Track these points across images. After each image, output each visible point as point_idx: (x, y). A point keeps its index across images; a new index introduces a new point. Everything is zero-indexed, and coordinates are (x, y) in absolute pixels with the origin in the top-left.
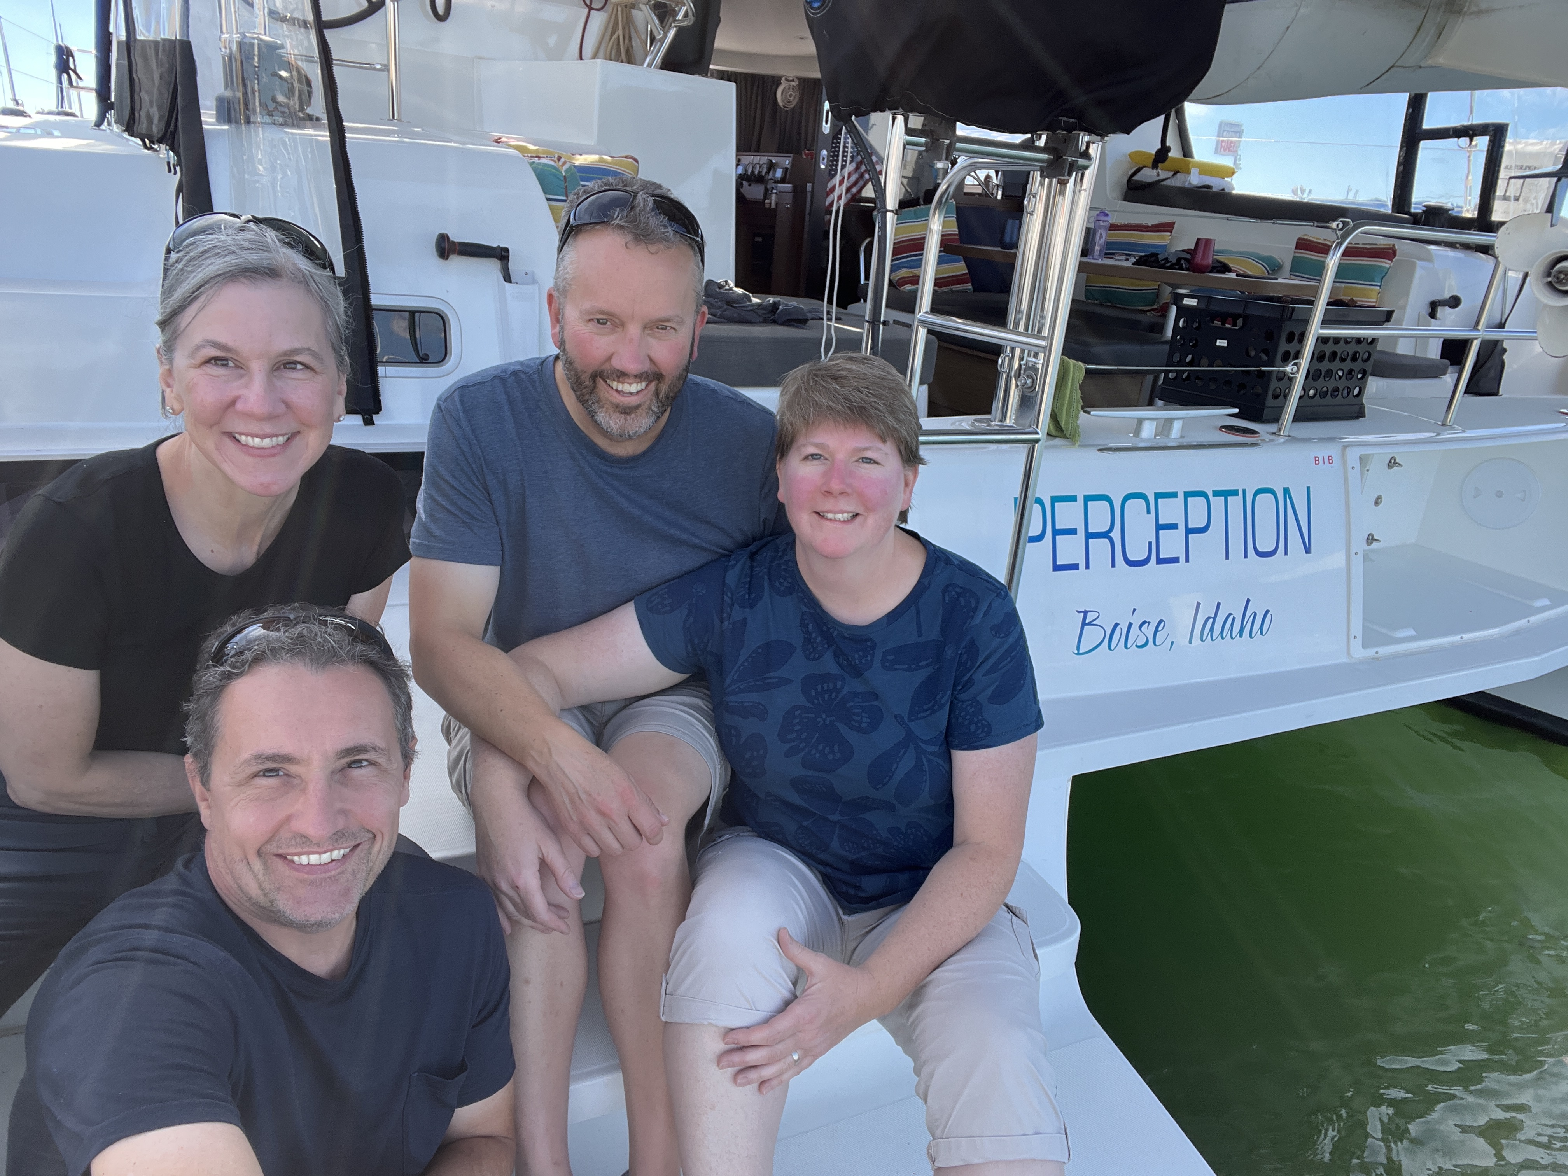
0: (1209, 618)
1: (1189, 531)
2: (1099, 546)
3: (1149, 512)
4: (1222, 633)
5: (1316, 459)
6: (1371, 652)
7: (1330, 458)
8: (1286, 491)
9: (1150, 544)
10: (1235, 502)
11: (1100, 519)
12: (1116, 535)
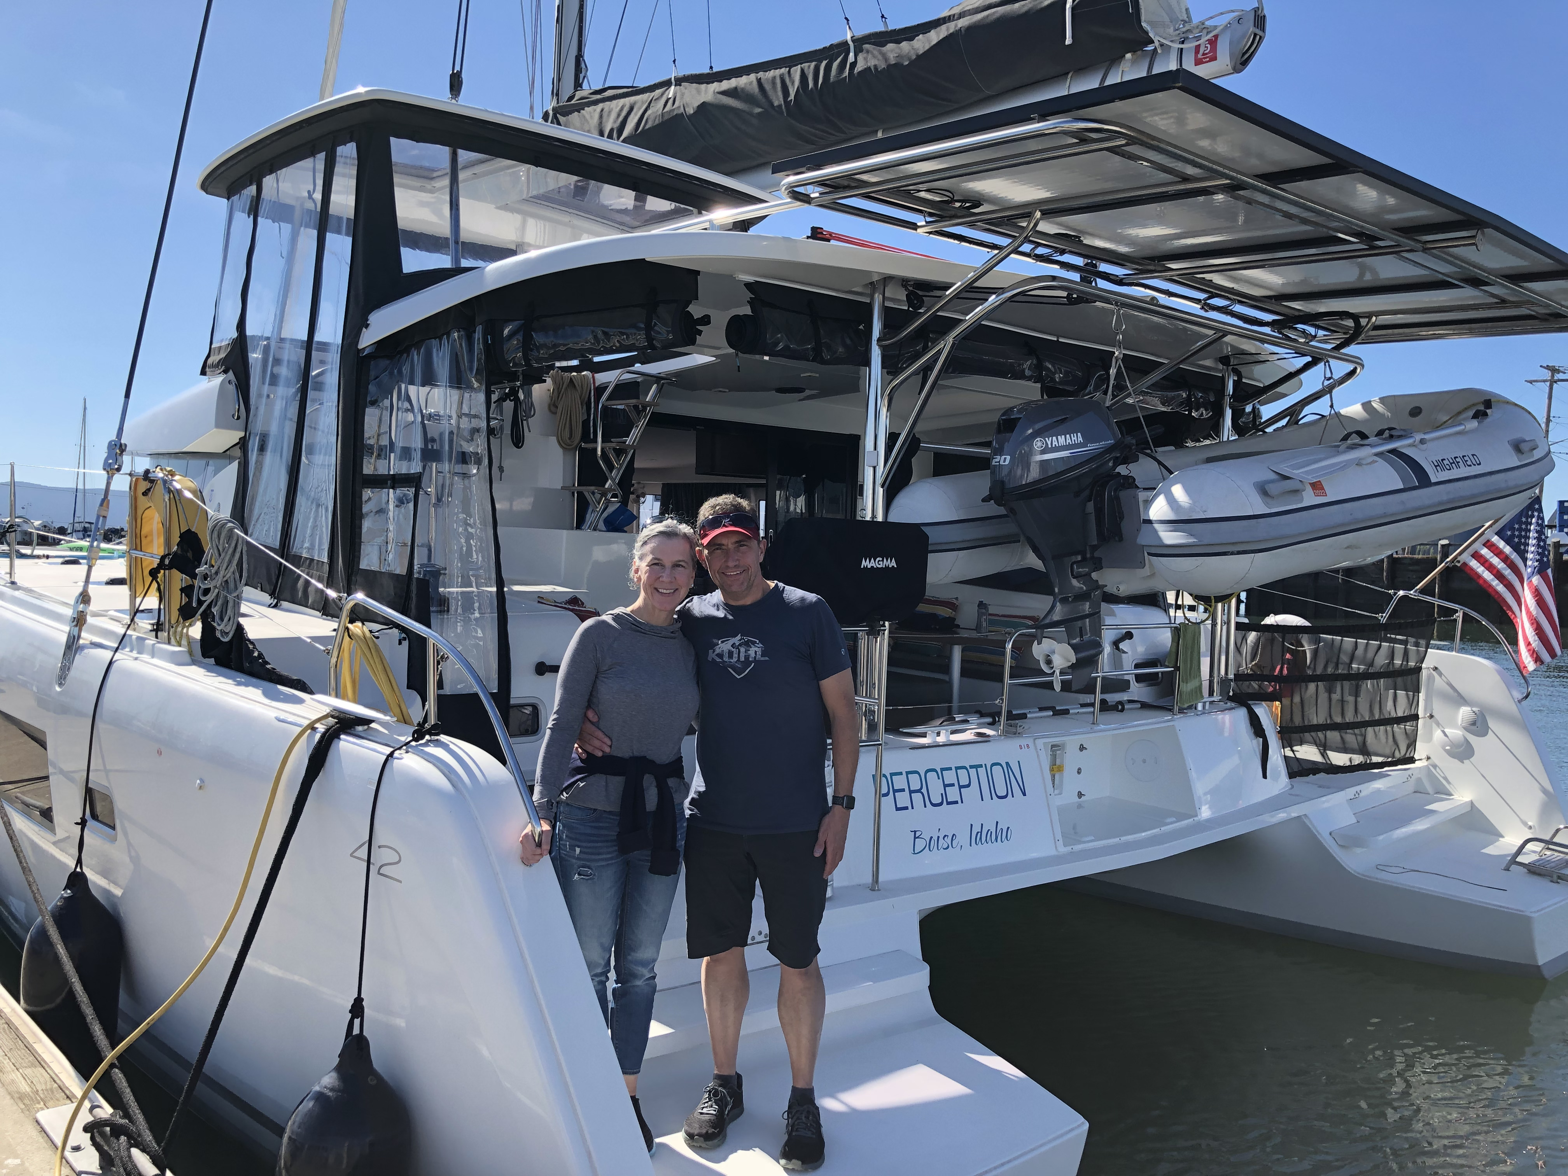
0: (978, 833)
1: (961, 787)
2: (917, 797)
3: (939, 778)
4: (986, 840)
5: (1020, 746)
6: (1069, 849)
7: (1028, 745)
8: (1007, 763)
9: (942, 794)
10: (982, 771)
11: (915, 784)
12: (924, 790)
